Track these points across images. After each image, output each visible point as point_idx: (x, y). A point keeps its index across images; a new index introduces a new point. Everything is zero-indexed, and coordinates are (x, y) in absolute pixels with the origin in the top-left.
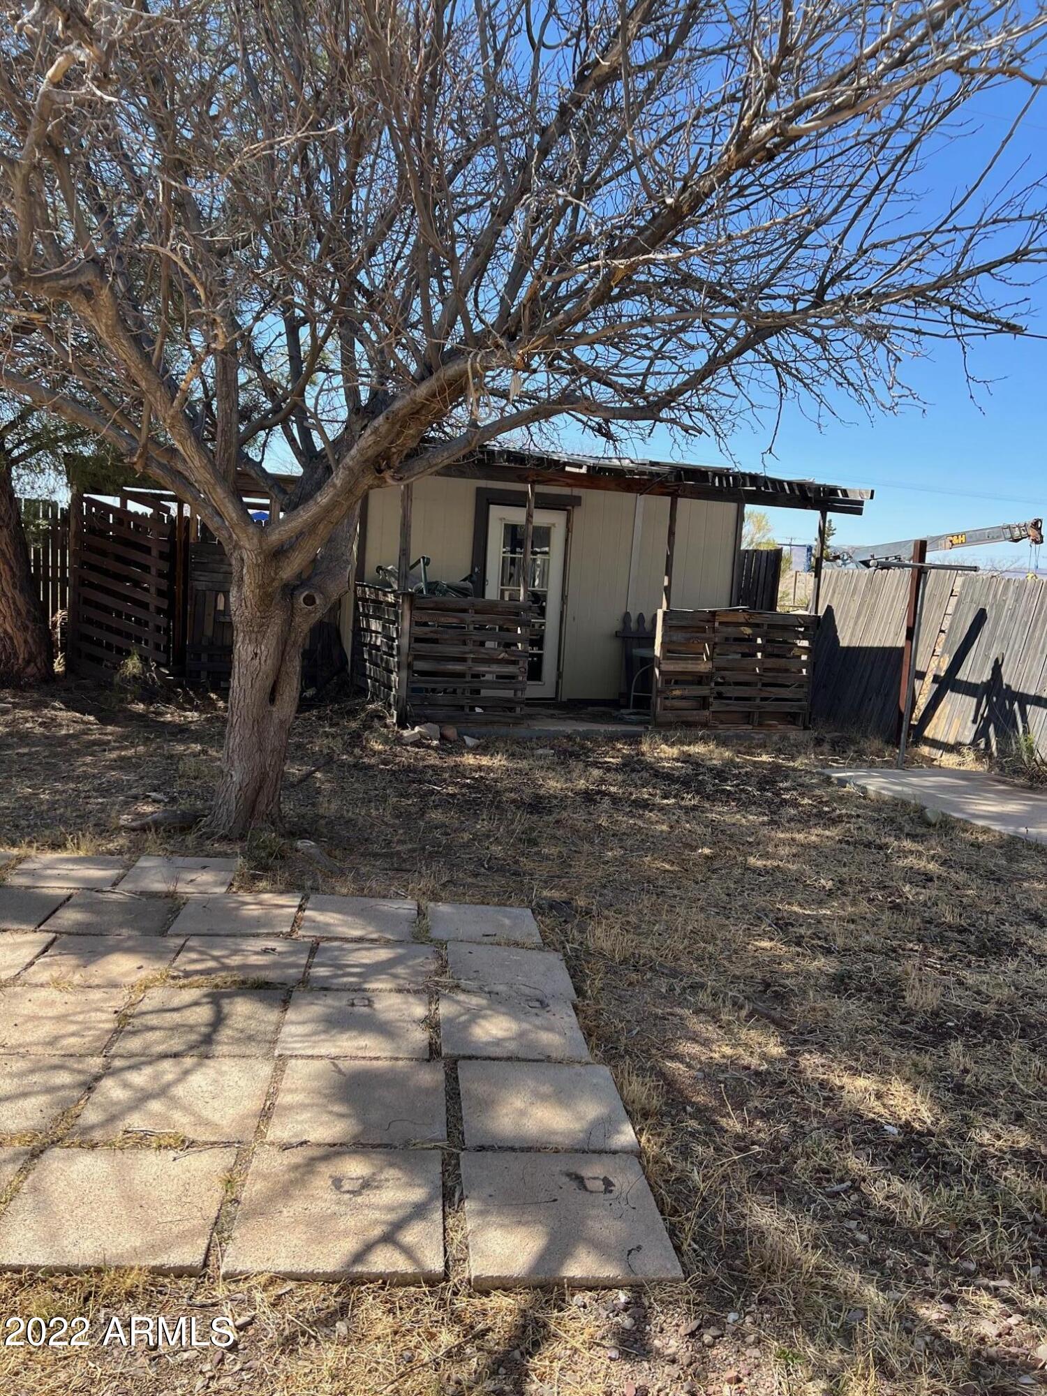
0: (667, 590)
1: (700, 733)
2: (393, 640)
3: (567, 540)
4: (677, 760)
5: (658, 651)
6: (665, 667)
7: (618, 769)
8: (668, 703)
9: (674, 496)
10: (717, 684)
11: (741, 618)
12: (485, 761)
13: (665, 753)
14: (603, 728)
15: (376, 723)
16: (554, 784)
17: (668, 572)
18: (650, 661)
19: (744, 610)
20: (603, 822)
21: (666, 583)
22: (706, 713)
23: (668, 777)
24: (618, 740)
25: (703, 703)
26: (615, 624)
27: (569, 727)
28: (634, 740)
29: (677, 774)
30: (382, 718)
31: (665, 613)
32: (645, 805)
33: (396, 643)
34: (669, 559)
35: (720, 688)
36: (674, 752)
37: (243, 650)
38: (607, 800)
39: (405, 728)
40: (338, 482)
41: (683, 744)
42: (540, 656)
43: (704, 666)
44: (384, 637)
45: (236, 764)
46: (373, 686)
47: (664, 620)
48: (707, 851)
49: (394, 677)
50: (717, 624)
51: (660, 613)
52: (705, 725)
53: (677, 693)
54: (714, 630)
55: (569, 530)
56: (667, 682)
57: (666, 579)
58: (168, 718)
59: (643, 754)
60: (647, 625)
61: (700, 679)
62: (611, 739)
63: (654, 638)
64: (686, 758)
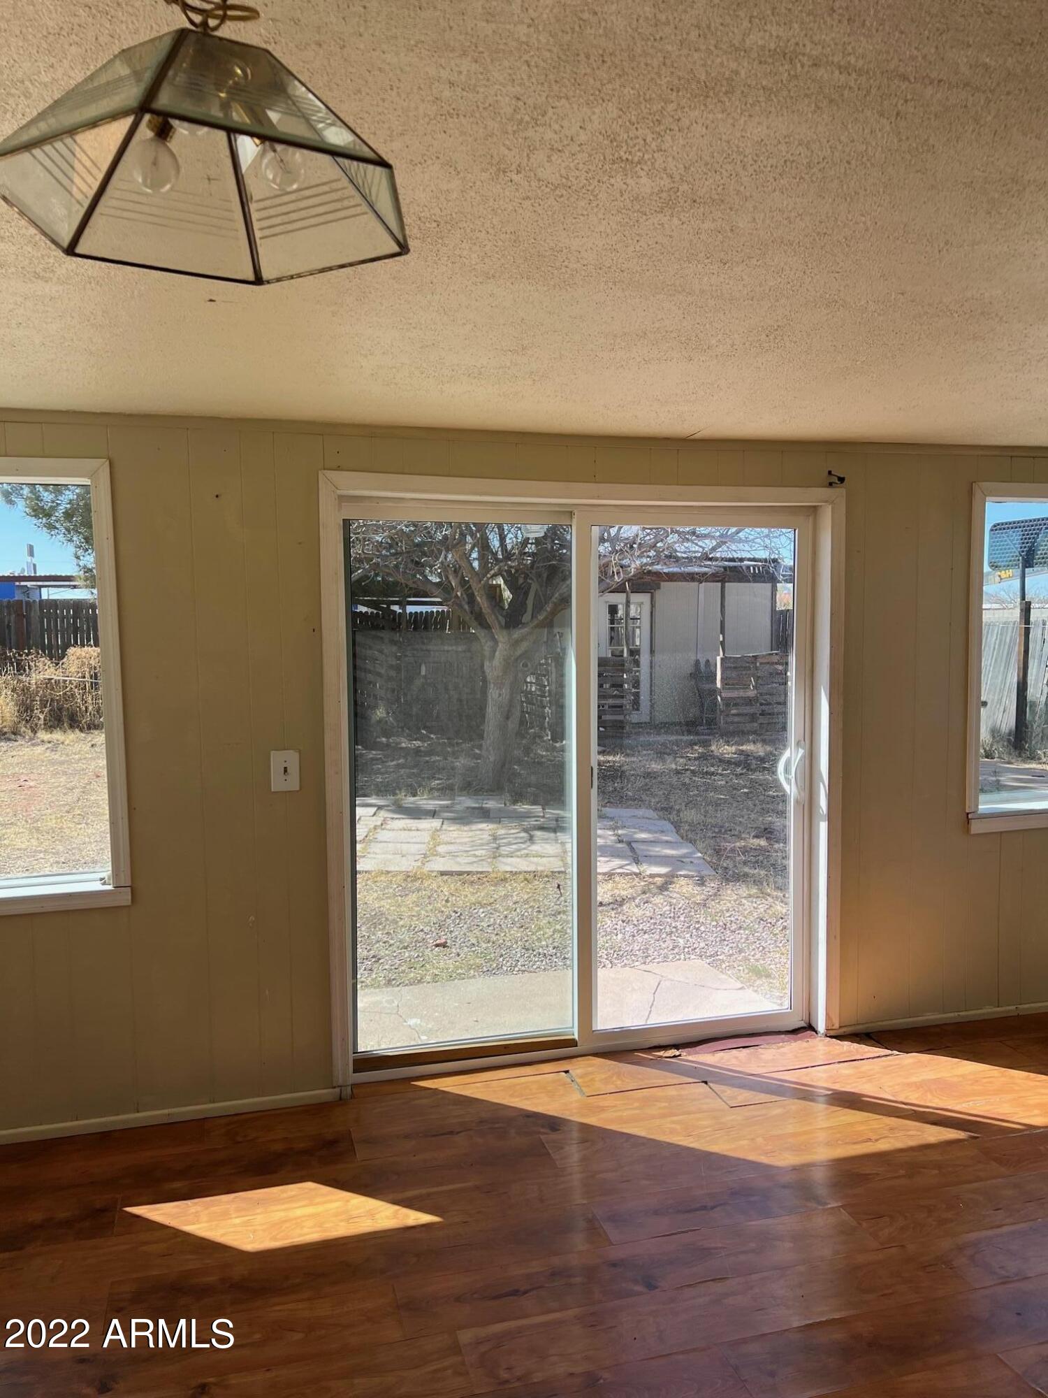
0: (722, 643)
1: (751, 738)
2: (545, 686)
3: (652, 613)
4: (735, 754)
5: (719, 685)
6: (723, 695)
7: (695, 759)
8: (729, 720)
9: (723, 581)
10: (761, 704)
11: (775, 659)
12: (611, 758)
13: (727, 750)
14: (685, 738)
15: (538, 740)
16: (656, 766)
17: (722, 632)
18: (714, 692)
19: (776, 654)
20: (687, 781)
21: (721, 639)
22: (755, 725)
23: (729, 762)
24: (696, 744)
25: (753, 718)
26: (689, 669)
27: (661, 738)
28: (706, 744)
29: (733, 760)
30: (541, 737)
31: (722, 659)
32: (713, 774)
33: (547, 688)
34: (722, 623)
35: (763, 707)
36: (733, 749)
37: (493, 693)
38: (689, 772)
39: (557, 742)
40: (548, 609)
41: (738, 745)
42: (638, 692)
43: (751, 693)
44: (537, 685)
45: (492, 752)
46: (531, 718)
47: (721, 663)
48: (746, 790)
49: (547, 710)
50: (758, 664)
51: (719, 659)
52: (755, 733)
53: (734, 712)
54: (756, 668)
55: (653, 606)
56: (727, 705)
57: (721, 636)
58: (403, 745)
59: (712, 751)
60: (712, 668)
61: (749, 701)
62: (692, 744)
63: (716, 675)
64: (741, 752)
